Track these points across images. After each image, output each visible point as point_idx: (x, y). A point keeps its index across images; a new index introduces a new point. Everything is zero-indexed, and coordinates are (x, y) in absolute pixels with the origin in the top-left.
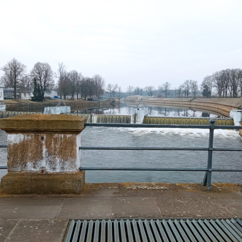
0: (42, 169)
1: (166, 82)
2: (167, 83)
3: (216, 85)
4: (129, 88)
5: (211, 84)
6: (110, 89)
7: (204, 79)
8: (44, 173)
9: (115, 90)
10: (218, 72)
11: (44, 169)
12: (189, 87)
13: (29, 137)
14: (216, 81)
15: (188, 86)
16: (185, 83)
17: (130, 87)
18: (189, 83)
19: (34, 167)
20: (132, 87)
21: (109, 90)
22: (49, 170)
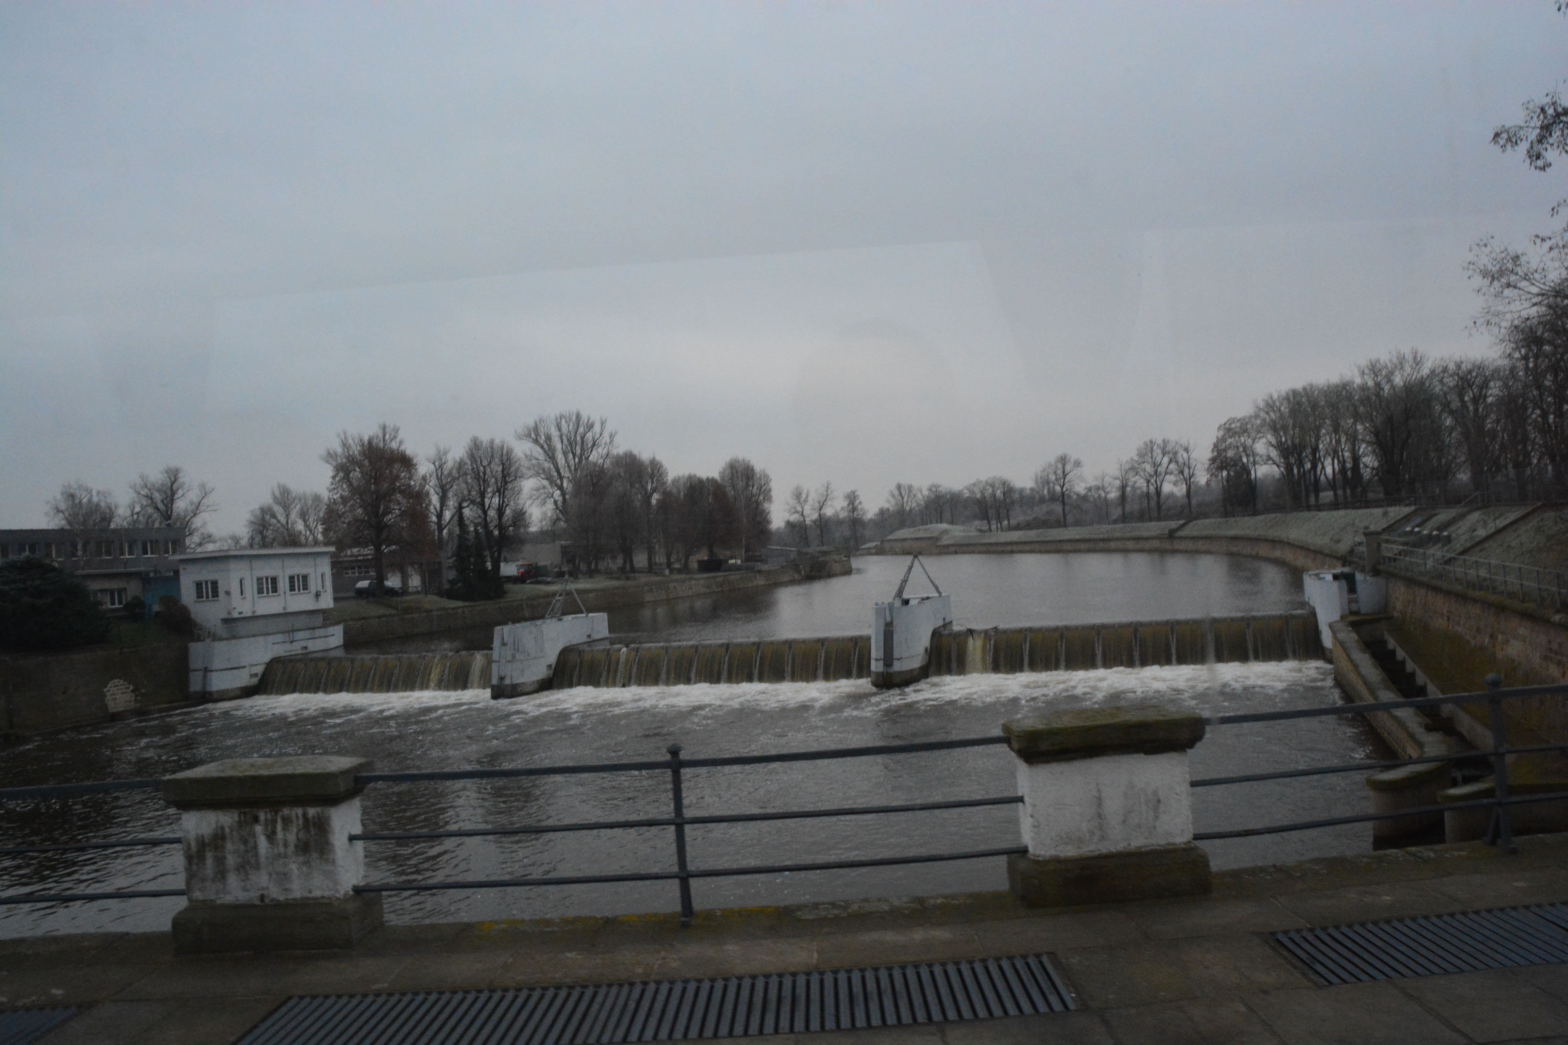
0: (261, 892)
1: (1059, 453)
2: (1063, 460)
3: (1274, 453)
4: (896, 493)
5: (1248, 451)
6: (799, 509)
7: (1219, 429)
8: (267, 901)
9: (829, 512)
10: (1275, 396)
11: (265, 892)
12: (1161, 469)
13: (227, 819)
14: (1270, 437)
15: (1156, 466)
16: (1141, 455)
17: (899, 487)
18: (1159, 451)
19: (245, 889)
20: (910, 488)
21: (797, 512)
22: (275, 893)
